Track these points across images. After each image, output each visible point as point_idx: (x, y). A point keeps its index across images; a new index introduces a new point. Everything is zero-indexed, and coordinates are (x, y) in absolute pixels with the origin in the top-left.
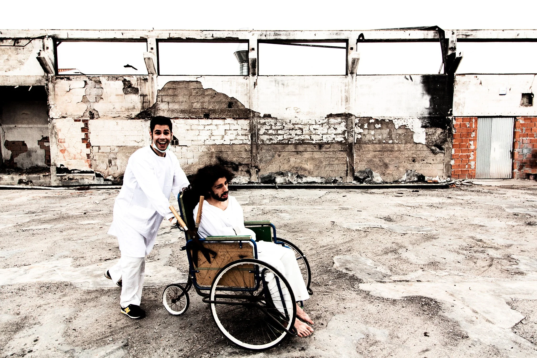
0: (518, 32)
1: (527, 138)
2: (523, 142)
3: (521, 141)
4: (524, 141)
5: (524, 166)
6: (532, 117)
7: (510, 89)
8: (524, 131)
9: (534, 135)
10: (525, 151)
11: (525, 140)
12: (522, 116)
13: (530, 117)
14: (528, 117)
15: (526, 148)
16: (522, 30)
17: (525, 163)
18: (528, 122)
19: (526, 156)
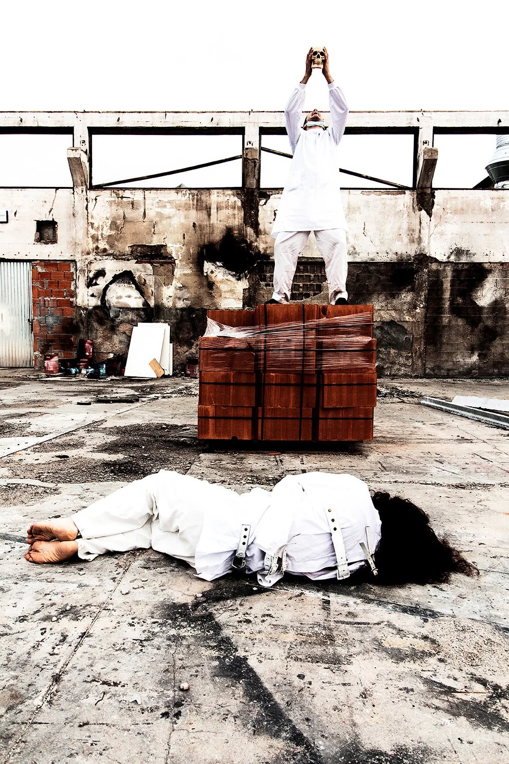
0: (22, 115)
1: (52, 298)
2: (45, 304)
3: (42, 303)
4: (47, 303)
5: (50, 346)
6: (58, 262)
7: (15, 213)
8: (46, 286)
9: (63, 292)
10: (50, 320)
11: (48, 301)
12: (41, 260)
13: (55, 262)
14: (52, 262)
15: (52, 315)
16: (29, 113)
17: (52, 341)
18: (53, 270)
19: (52, 328)
